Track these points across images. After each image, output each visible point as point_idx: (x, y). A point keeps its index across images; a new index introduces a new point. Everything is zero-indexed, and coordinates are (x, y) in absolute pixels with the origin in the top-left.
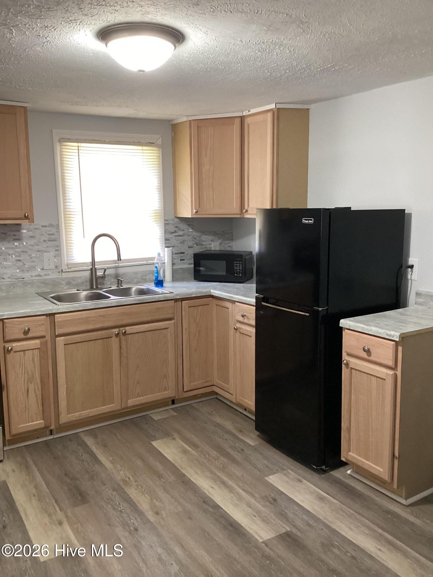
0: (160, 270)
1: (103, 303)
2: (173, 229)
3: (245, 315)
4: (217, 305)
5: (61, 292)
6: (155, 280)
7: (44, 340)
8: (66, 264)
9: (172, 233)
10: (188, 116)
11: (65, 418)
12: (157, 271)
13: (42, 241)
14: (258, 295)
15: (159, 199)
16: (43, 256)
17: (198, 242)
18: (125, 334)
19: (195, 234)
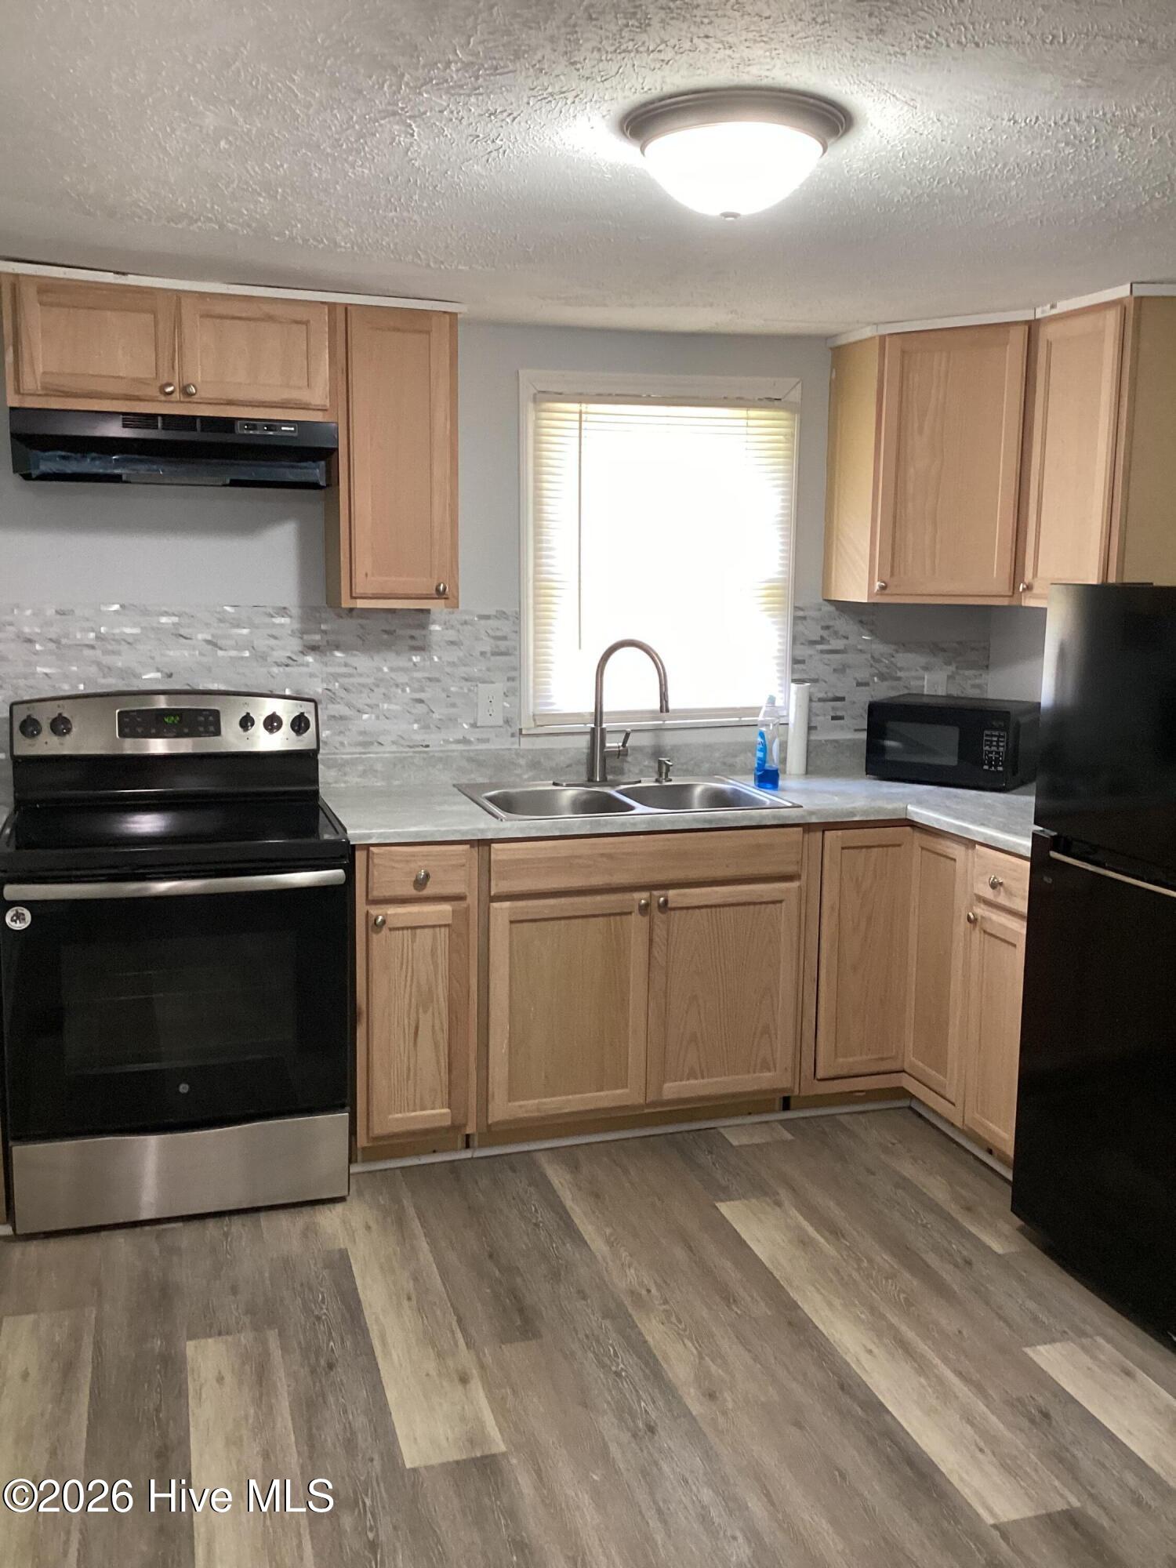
0: (773, 743)
1: (612, 823)
2: (815, 633)
3: (1001, 884)
4: (922, 848)
5: (514, 787)
6: (758, 769)
7: (463, 904)
8: (531, 714)
9: (813, 643)
10: (876, 324)
11: (502, 1109)
12: (764, 745)
13: (477, 653)
14: (1041, 828)
15: (782, 551)
16: (477, 693)
17: (884, 670)
18: (664, 907)
19: (879, 648)
